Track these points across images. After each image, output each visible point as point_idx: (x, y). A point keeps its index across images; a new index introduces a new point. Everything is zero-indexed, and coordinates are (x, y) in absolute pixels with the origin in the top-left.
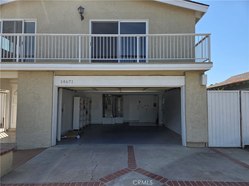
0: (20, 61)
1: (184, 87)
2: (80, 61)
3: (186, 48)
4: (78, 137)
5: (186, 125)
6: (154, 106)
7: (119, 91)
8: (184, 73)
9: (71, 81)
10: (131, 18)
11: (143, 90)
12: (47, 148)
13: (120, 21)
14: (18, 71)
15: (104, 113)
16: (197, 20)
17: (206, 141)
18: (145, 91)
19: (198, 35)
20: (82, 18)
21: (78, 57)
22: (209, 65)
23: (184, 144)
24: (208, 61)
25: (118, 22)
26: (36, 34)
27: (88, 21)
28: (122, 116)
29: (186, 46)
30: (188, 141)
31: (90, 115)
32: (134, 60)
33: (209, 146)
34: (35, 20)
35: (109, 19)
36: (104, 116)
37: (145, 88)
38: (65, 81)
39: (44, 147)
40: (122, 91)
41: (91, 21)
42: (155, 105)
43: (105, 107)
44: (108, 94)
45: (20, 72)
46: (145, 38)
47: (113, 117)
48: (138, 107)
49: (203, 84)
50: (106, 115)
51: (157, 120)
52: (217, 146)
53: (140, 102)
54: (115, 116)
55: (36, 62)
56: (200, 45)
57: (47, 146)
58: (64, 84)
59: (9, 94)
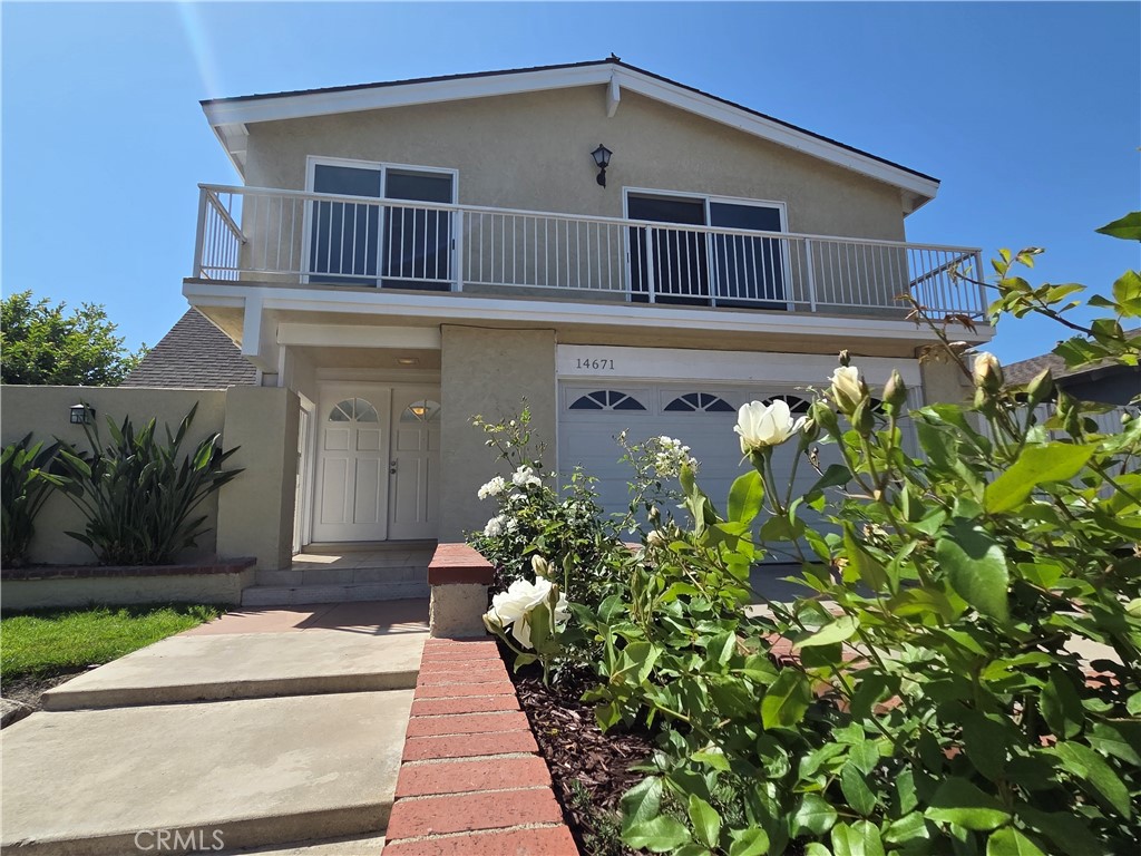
1: (918, 391)
9: (609, 363)
10: (740, 194)
13: (710, 199)
20: (601, 180)
22: (985, 329)
24: (979, 320)
25: (704, 200)
27: (618, 191)
38: (591, 363)
41: (627, 189)
58: (590, 372)
59: (313, 415)
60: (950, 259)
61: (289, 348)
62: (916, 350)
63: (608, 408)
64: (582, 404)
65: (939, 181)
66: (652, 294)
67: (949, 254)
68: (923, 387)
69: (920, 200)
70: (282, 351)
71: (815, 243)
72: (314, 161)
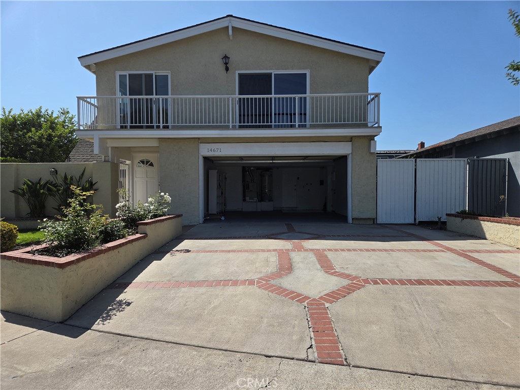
0: (158, 127)
1: (350, 156)
2: (231, 127)
3: (356, 106)
4: (223, 218)
5: (352, 199)
6: (320, 185)
7: (271, 162)
8: (351, 139)
9: (219, 150)
10: (288, 68)
11: (304, 159)
12: (195, 225)
13: (274, 72)
14: (159, 138)
15: (244, 196)
16: (371, 69)
17: (374, 216)
18: (306, 161)
20: (227, 69)
21: (229, 122)
22: (378, 130)
23: (350, 220)
24: (376, 125)
25: (271, 73)
26: (170, 96)
27: (234, 73)
28: (271, 200)
29: (356, 104)
30: (354, 217)
31: (225, 197)
32: (291, 125)
33: (378, 222)
34: (168, 73)
35: (260, 69)
36: (244, 200)
37: (306, 157)
38: (213, 150)
39: (191, 224)
40: (274, 162)
41: (238, 72)
42: (322, 183)
43: (245, 187)
44: (250, 167)
45: (161, 140)
46: (305, 98)
47: (258, 202)
48: (295, 186)
49: (372, 151)
50: (247, 198)
51: (325, 205)
52: (387, 222)
53: (298, 178)
54: (261, 200)
55: (172, 128)
56: (372, 103)
57: (196, 224)
58: (211, 153)
59: (131, 165)
61: (112, 147)
65: (384, 53)
68: (352, 154)
70: (110, 149)
72: (118, 73)
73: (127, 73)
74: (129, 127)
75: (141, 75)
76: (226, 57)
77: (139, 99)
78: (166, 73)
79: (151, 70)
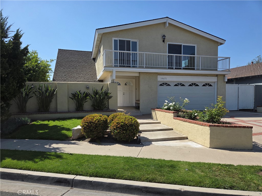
9: (166, 78)
10: (188, 43)
19: (220, 57)
20: (164, 41)
27: (166, 43)
35: (177, 43)
38: (163, 78)
41: (168, 43)
45: (141, 73)
58: (162, 80)
60: (220, 59)
62: (217, 75)
63: (165, 86)
64: (161, 85)
65: (225, 40)
66: (174, 67)
67: (220, 58)
68: (217, 82)
69: (221, 44)
71: (202, 57)
72: (114, 39)
73: (118, 39)
74: (119, 66)
75: (124, 41)
76: (164, 36)
77: (123, 53)
78: (136, 40)
79: (129, 39)
